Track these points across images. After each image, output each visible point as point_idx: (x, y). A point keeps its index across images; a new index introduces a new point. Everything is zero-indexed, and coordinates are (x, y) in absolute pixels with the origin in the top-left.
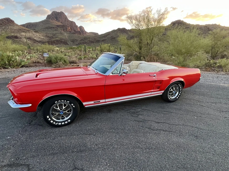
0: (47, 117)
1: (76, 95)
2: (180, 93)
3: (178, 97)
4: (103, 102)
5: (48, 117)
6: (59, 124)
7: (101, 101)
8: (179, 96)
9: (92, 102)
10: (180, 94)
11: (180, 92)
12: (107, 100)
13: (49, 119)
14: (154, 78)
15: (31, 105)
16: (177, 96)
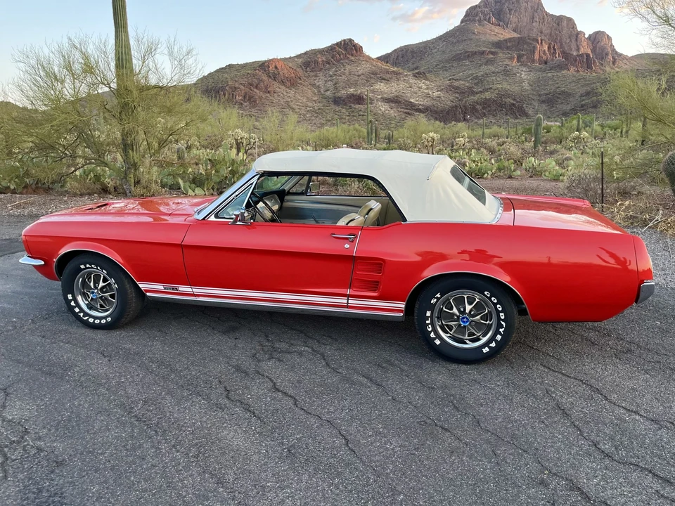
0: (69, 295)
1: (122, 261)
2: (500, 333)
3: (490, 348)
4: (188, 292)
5: (70, 297)
6: (90, 320)
7: (182, 289)
8: (493, 345)
9: (160, 287)
10: (499, 337)
11: (502, 327)
12: (197, 290)
13: (73, 303)
14: (347, 246)
15: (43, 263)
16: (487, 344)
